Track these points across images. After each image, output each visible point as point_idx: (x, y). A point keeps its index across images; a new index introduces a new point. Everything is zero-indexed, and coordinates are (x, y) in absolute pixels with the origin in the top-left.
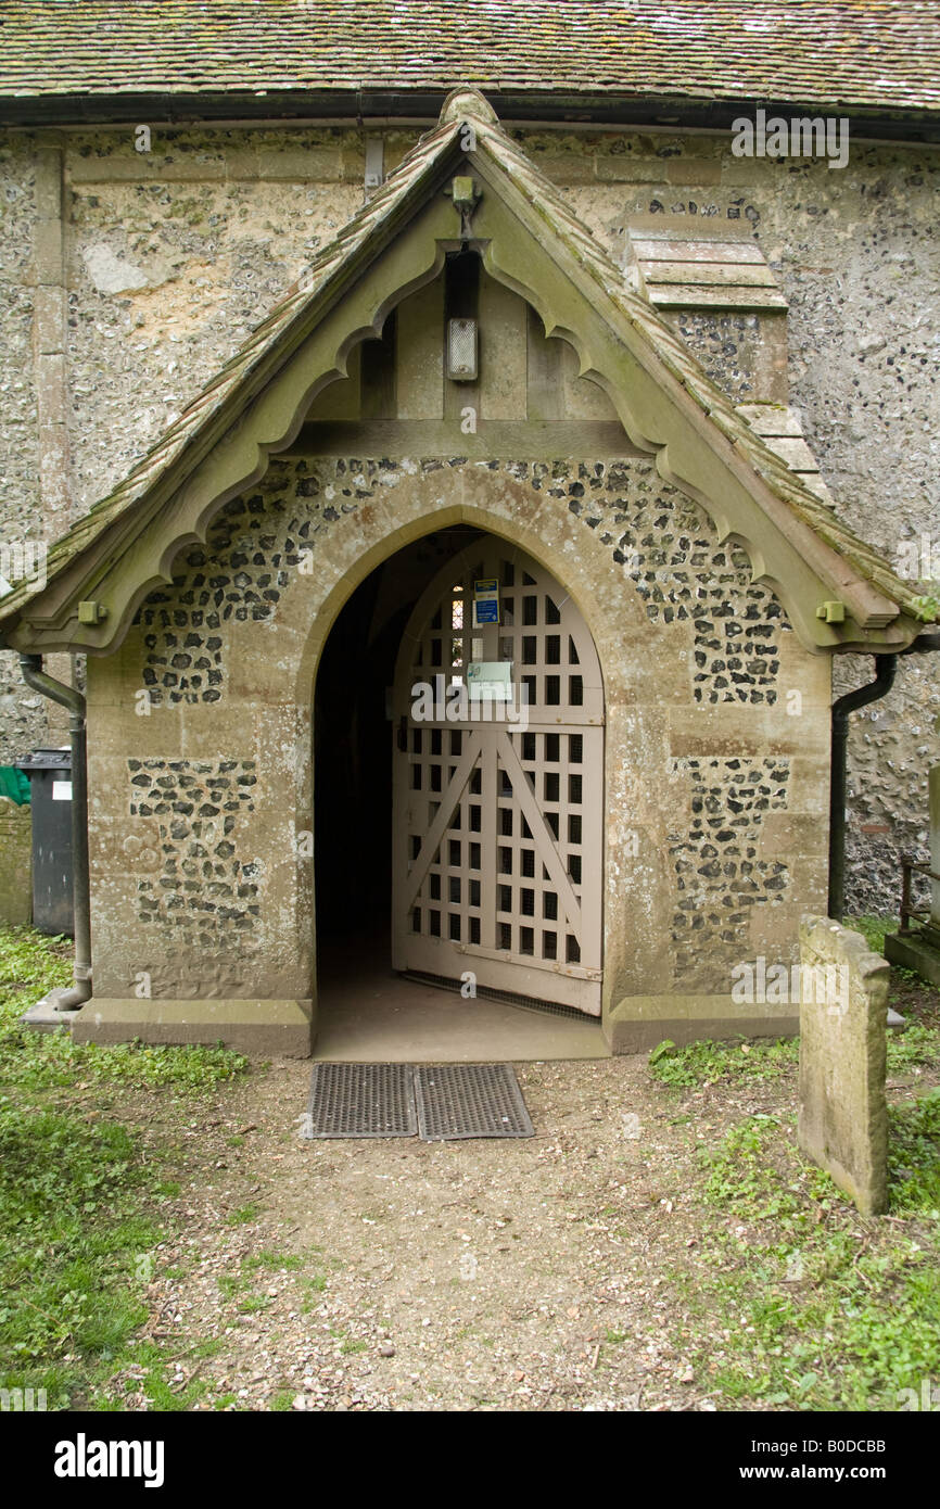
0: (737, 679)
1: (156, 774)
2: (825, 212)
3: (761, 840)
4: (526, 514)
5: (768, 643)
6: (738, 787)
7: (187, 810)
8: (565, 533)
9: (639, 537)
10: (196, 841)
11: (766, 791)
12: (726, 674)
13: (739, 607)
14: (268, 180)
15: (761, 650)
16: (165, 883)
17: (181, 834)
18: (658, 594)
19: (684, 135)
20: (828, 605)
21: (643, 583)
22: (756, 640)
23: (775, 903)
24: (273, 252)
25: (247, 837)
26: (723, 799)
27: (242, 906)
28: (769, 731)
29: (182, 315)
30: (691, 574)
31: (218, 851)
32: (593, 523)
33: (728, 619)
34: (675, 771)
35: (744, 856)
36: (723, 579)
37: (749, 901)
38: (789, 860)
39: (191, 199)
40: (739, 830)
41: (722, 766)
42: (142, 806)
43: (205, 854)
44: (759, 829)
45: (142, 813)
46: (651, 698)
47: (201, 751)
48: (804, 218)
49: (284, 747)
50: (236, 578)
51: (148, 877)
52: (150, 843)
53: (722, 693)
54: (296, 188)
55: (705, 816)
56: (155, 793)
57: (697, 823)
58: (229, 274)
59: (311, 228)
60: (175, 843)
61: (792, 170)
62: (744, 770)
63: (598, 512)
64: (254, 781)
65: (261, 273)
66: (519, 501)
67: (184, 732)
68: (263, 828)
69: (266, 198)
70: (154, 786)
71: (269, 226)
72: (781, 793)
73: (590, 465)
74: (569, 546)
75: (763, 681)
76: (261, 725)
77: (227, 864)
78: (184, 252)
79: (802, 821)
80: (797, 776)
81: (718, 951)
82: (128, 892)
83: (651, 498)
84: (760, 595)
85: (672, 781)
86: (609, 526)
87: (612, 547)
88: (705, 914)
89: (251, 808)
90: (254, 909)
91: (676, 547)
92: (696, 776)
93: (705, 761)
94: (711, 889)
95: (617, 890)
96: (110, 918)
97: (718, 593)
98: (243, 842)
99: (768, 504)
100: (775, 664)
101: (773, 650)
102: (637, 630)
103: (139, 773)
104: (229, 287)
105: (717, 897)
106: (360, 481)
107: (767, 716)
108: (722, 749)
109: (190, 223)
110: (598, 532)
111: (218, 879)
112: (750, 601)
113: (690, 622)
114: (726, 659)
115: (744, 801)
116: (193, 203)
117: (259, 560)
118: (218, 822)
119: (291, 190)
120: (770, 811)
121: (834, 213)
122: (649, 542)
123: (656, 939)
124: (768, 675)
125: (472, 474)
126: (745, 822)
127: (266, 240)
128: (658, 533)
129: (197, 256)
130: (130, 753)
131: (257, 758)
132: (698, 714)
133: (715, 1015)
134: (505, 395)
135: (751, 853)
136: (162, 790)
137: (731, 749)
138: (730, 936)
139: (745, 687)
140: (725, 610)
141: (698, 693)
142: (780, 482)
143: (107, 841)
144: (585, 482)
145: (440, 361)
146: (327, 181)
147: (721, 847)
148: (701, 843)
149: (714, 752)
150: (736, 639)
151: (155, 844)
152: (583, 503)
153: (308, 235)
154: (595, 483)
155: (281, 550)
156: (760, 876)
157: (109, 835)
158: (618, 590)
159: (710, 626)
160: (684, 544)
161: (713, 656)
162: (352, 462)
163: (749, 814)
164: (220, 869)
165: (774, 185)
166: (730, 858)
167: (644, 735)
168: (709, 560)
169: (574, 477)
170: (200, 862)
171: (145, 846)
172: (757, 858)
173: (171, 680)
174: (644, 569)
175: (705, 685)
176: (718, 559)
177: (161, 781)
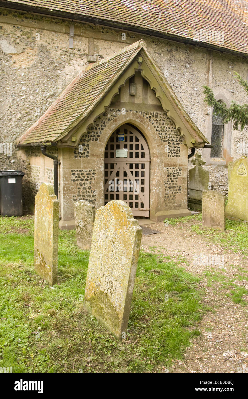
2: (161, 54)
3: (177, 182)
4: (142, 121)
5: (179, 146)
6: (174, 172)
7: (82, 180)
8: (148, 126)
10: (84, 186)
11: (178, 173)
12: (172, 152)
14: (46, 30)
15: (178, 148)
16: (78, 195)
17: (81, 185)
18: (162, 137)
19: (136, 34)
20: (193, 140)
21: (160, 135)
22: (177, 146)
23: (180, 193)
24: (48, 48)
25: (94, 185)
26: (172, 175)
27: (93, 199)
28: (179, 162)
29: (25, 61)
30: (167, 134)
31: (88, 188)
32: (153, 124)
33: (173, 142)
34: (165, 170)
35: (175, 185)
36: (172, 134)
37: (176, 193)
38: (182, 185)
39: (27, 32)
40: (174, 180)
41: (172, 169)
42: (74, 180)
43: (86, 189)
44: (177, 180)
45: (74, 181)
46: (161, 156)
47: (85, 168)
48: (157, 55)
49: (101, 166)
50: (92, 132)
51: (75, 194)
52: (75, 187)
53: (172, 155)
54: (53, 33)
55: (169, 178)
56: (76, 177)
58: (37, 53)
59: (56, 43)
60: (80, 187)
61: (155, 44)
62: (175, 169)
63: (153, 122)
64: (95, 174)
65: (44, 53)
66: (141, 119)
67: (82, 164)
68: (97, 183)
69: (46, 34)
71: (46, 42)
72: (180, 173)
73: (152, 113)
74: (149, 128)
75: (178, 153)
76: (97, 162)
77: (90, 191)
78: (26, 45)
79: (184, 178)
80: (183, 170)
81: (171, 202)
82: (71, 198)
83: (162, 119)
84: (178, 138)
85: (164, 172)
86: (155, 125)
87: (156, 128)
88: (169, 196)
89: (95, 179)
90: (95, 200)
91: (165, 129)
92: (168, 170)
93: (169, 168)
94: (170, 191)
95: (155, 192)
96: (67, 204)
97: (171, 137)
98: (93, 186)
99: (185, 122)
100: (180, 150)
102: (160, 144)
103: (73, 172)
104: (37, 56)
105: (171, 192)
106: (114, 114)
107: (178, 159)
108: (172, 166)
109: (27, 38)
111: (88, 194)
112: (176, 139)
113: (167, 142)
114: (172, 149)
115: (175, 175)
117: (96, 129)
118: (88, 182)
120: (179, 176)
121: (162, 55)
122: (161, 127)
123: (162, 200)
124: (179, 152)
125: (133, 113)
127: (46, 45)
128: (163, 126)
129: (29, 47)
130: (71, 169)
131: (96, 169)
132: (168, 159)
133: (172, 214)
134: (139, 98)
135: (176, 184)
136: (78, 176)
137: (173, 165)
138: (173, 199)
139: (175, 154)
140: (172, 140)
141: (168, 155)
142: (188, 119)
143: (67, 187)
144: (151, 116)
145: (128, 91)
146: (60, 33)
147: (172, 183)
148: (168, 183)
149: (171, 166)
150: (174, 146)
151: (76, 187)
152: (151, 120)
153: (56, 45)
154: (153, 116)
155: (100, 127)
156: (177, 188)
157: (67, 186)
158: (156, 136)
159: (170, 143)
160: (167, 128)
162: (113, 110)
163: (176, 177)
165: (152, 47)
166: (173, 185)
167: (160, 163)
168: (170, 131)
170: (85, 191)
171: (74, 188)
173: (79, 153)
174: (160, 132)
175: (170, 154)
176: (172, 131)
177: (77, 174)
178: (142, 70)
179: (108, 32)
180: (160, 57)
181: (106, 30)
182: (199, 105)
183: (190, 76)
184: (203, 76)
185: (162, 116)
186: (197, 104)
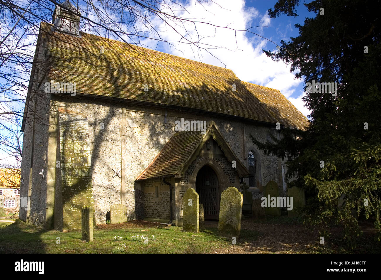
0: (232, 181)
4: (214, 164)
9: (223, 166)
14: (152, 114)
15: (234, 178)
18: (225, 172)
22: (233, 177)
24: (153, 124)
29: (141, 131)
30: (228, 170)
32: (220, 165)
36: (230, 171)
39: (142, 115)
45: (181, 197)
46: (225, 183)
47: (186, 190)
50: (189, 170)
51: (182, 205)
52: (182, 201)
54: (156, 115)
56: (182, 195)
58: (147, 126)
65: (151, 127)
66: (213, 162)
67: (185, 188)
69: (152, 116)
71: (152, 120)
73: (219, 159)
74: (217, 167)
75: (234, 181)
76: (192, 187)
82: (180, 207)
83: (224, 162)
84: (233, 172)
87: (221, 167)
96: (178, 210)
97: (230, 172)
101: (235, 178)
102: (224, 176)
103: (180, 192)
106: (200, 160)
109: (142, 118)
114: (231, 179)
117: (191, 168)
125: (209, 159)
128: (225, 166)
129: (143, 123)
130: (180, 190)
132: (229, 185)
134: (212, 151)
140: (231, 174)
141: (229, 183)
143: (177, 201)
145: (206, 147)
152: (219, 163)
154: (220, 161)
155: (193, 167)
158: (222, 172)
160: (227, 167)
161: (230, 179)
162: (199, 158)
173: (183, 182)
174: (224, 170)
175: (230, 182)
176: (230, 169)
177: (183, 193)
178: (213, 136)
182: (240, 154)
183: (233, 137)
184: (240, 136)
185: (224, 160)
186: (238, 154)
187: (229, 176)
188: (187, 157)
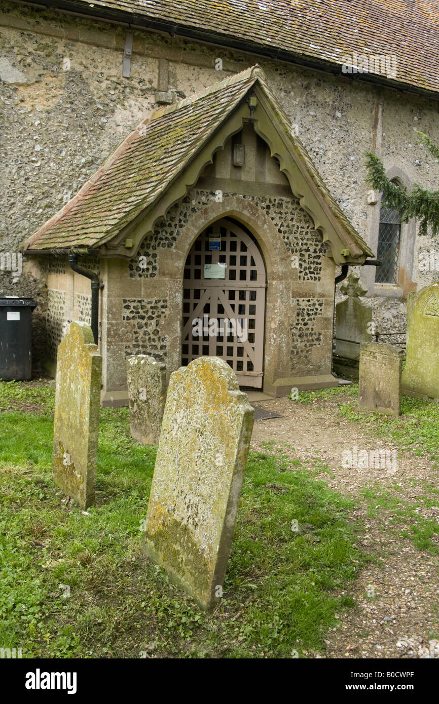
0: (311, 273)
1: (132, 305)
2: (290, 92)
3: (315, 326)
4: (254, 214)
5: (319, 261)
6: (309, 308)
7: (143, 318)
8: (265, 222)
9: (285, 224)
10: (146, 329)
11: (317, 309)
12: (307, 271)
13: (312, 249)
14: (82, 42)
15: (318, 263)
16: (134, 346)
17: (140, 327)
18: (290, 243)
19: (246, 54)
20: (345, 250)
21: (286, 240)
22: (316, 260)
23: (318, 346)
24: (84, 76)
25: (164, 328)
26: (305, 312)
27: (161, 353)
28: (319, 290)
29: (42, 99)
30: (299, 238)
31: (153, 333)
32: (273, 219)
33: (308, 253)
34: (293, 303)
35: (310, 331)
36: (308, 239)
37: (311, 345)
38: (322, 332)
39: (47, 44)
40: (309, 322)
41: (305, 301)
42: (127, 317)
43: (149, 334)
44: (315, 322)
45: (127, 320)
46: (287, 279)
47: (148, 296)
48: (283, 94)
49: (177, 294)
50: (162, 231)
51: (128, 344)
52: (129, 331)
53: (306, 277)
54: (94, 48)
55: (300, 318)
56: (132, 312)
57: (298, 320)
58: (64, 84)
59: (100, 68)
60: (138, 330)
61: (280, 74)
62: (311, 303)
63: (274, 215)
64: (166, 307)
65: (78, 85)
66: (252, 210)
67: (143, 288)
68: (169, 324)
69: (80, 50)
70: (132, 309)
71: (81, 64)
72: (321, 310)
73: (272, 199)
74: (266, 226)
75: (317, 274)
76: (169, 286)
77: (156, 338)
78: (44, 69)
79: (327, 319)
80: (325, 305)
81: (303, 362)
82: (121, 350)
83: (289, 212)
84: (317, 245)
85: (292, 306)
86: (277, 221)
87: (278, 227)
88: (299, 350)
89: (165, 317)
90: (165, 354)
91: (295, 228)
92: (298, 304)
93: (301, 299)
94: (301, 342)
95: (274, 343)
96: (114, 360)
97: (306, 244)
98: (162, 329)
99: (331, 217)
100: (321, 268)
101: (320, 264)
102: (284, 256)
103: (126, 304)
104: (64, 89)
105: (303, 344)
106: (204, 199)
107: (318, 285)
108: (305, 296)
109: (46, 56)
110: (274, 222)
111: (153, 343)
112: (314, 247)
113: (298, 253)
114: (308, 266)
115: (311, 313)
116: (47, 46)
117: (170, 225)
118: (153, 322)
119: (91, 48)
120: (318, 316)
121: (292, 93)
122: (288, 226)
123: (286, 358)
124: (319, 272)
125: (238, 199)
126: (311, 319)
127: (81, 70)
128: (291, 223)
129: (50, 72)
130: (123, 297)
131: (167, 298)
132: (300, 284)
133: (304, 383)
134: (249, 172)
135: (312, 330)
136: (135, 311)
137: (307, 295)
138: (306, 357)
139: (312, 275)
140: (308, 250)
141: (300, 277)
142: (337, 211)
143: (114, 330)
144: (271, 205)
145: (230, 158)
146: (107, 48)
147: (304, 328)
148: (299, 327)
149: (303, 296)
150: (311, 260)
151: (131, 331)
152: (270, 212)
153: (98, 71)
154: (274, 205)
155: (177, 222)
156: (315, 337)
157: (115, 328)
158: (279, 242)
159: (304, 255)
160: (298, 227)
161: (304, 265)
162: (201, 192)
163: (312, 317)
164: (154, 340)
165: (274, 80)
166: (307, 331)
167: (285, 291)
168: (304, 233)
169: (268, 203)
170: (147, 337)
171: (128, 332)
172: (314, 331)
173: (138, 269)
174: (286, 235)
175: (302, 275)
176: (307, 233)
177: (134, 307)
178: (255, 120)
179: (194, 50)
180: (287, 98)
181: (192, 45)
182: (357, 188)
183: (342, 134)
184: (365, 134)
185: (290, 205)
186: (353, 185)
187: (302, 255)
188: (151, 189)
